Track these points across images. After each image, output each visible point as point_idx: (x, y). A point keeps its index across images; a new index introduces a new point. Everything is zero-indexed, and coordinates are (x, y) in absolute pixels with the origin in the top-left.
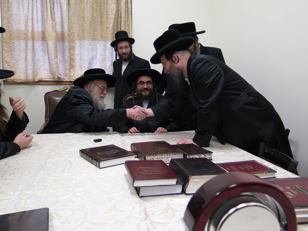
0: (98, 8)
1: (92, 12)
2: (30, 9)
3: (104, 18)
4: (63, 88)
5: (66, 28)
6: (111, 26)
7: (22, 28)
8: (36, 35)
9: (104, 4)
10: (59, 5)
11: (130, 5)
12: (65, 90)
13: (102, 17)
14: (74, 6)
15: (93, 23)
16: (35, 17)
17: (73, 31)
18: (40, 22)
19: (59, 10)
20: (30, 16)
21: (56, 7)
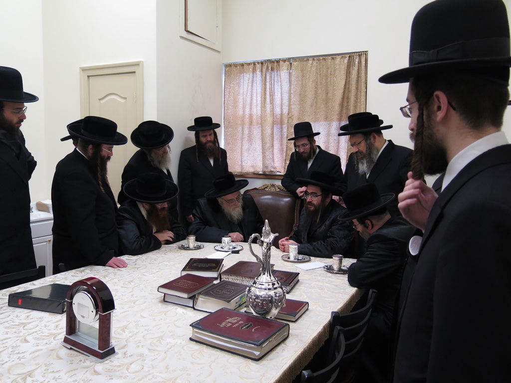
0: (324, 81)
1: (316, 88)
2: (249, 93)
3: (330, 94)
4: (263, 186)
5: (285, 111)
6: (338, 105)
7: (241, 113)
8: (254, 121)
9: (332, 76)
10: (280, 83)
11: (363, 74)
12: (265, 188)
13: (327, 94)
14: (296, 83)
15: (316, 102)
16: (254, 101)
17: (293, 114)
18: (259, 106)
19: (280, 90)
20: (248, 101)
21: (276, 87)
